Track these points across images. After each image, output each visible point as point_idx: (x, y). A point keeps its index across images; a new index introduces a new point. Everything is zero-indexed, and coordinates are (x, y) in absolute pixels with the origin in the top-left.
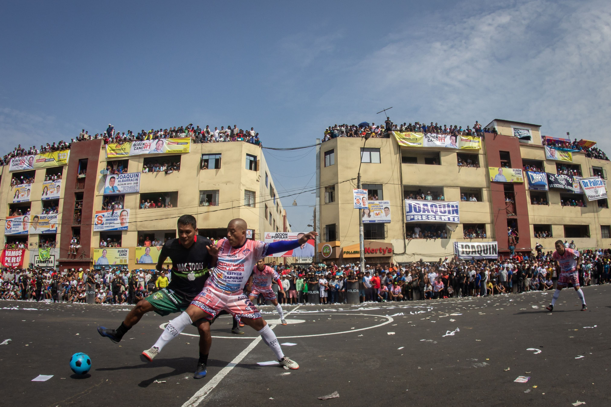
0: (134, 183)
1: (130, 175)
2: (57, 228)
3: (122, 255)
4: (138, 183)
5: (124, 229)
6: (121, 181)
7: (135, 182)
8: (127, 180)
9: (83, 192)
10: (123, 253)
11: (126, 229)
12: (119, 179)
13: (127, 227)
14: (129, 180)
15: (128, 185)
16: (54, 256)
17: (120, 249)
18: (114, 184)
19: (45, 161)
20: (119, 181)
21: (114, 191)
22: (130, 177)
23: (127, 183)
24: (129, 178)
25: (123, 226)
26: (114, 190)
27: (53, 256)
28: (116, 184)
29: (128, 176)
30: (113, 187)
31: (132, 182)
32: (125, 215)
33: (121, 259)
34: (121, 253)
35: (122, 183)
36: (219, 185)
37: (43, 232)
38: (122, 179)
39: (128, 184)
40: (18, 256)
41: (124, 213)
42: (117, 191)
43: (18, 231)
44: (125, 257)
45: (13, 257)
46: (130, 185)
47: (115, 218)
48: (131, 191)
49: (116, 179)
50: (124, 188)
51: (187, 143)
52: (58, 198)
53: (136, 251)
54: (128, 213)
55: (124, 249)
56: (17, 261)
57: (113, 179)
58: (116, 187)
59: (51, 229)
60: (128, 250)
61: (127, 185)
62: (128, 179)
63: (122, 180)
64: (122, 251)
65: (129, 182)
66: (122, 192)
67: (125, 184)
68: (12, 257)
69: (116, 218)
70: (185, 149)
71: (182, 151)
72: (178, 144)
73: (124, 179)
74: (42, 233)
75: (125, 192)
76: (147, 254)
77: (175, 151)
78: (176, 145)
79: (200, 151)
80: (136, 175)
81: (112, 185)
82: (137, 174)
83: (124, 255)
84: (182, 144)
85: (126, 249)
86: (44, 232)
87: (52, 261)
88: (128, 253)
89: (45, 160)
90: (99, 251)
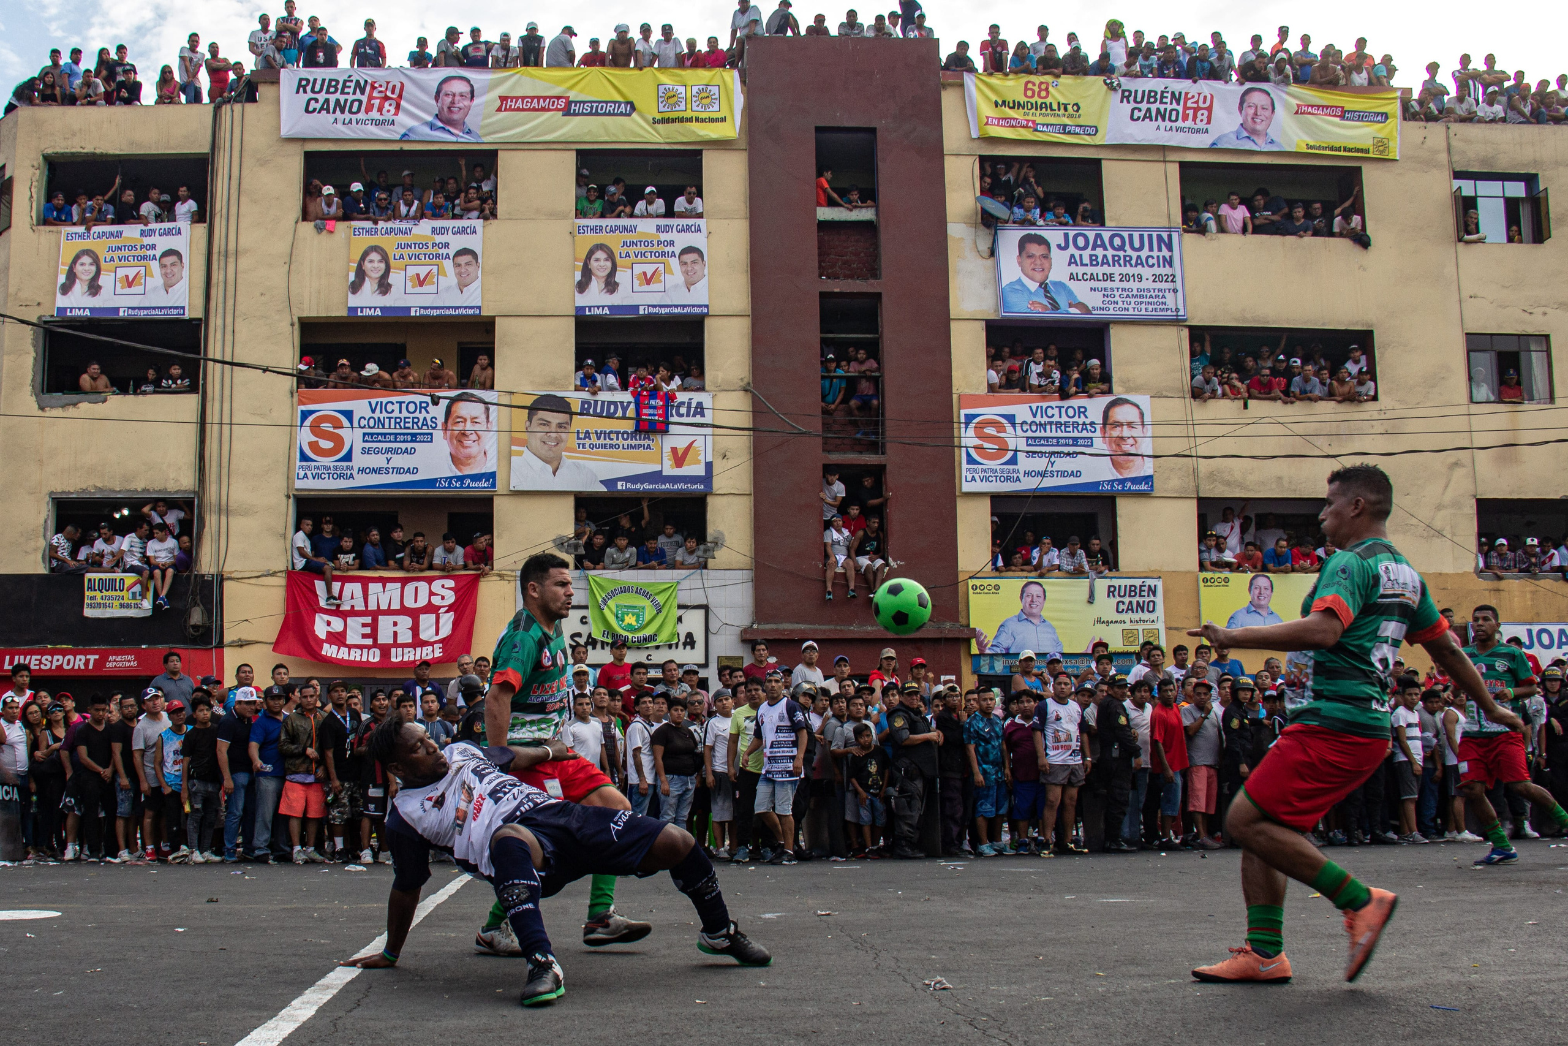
0: (1157, 278)
1: (1125, 235)
2: (709, 466)
3: (1130, 609)
4: (1178, 279)
5: (1134, 488)
6: (1086, 260)
7: (1157, 270)
8: (1116, 261)
9: (878, 296)
10: (1134, 600)
11: (1143, 487)
12: (1072, 249)
13: (1148, 479)
14: (1127, 261)
15: (1125, 285)
16: (706, 608)
17: (1116, 582)
18: (1045, 270)
19: (567, 112)
20: (1072, 261)
21: (1055, 306)
22: (1127, 247)
23: (1117, 270)
24: (1122, 248)
25: (1128, 474)
26: (1052, 299)
27: (702, 612)
28: (1059, 269)
29: (1117, 242)
30: (1044, 286)
31: (1146, 272)
32: (1130, 425)
33: (1128, 626)
34: (1127, 600)
35: (1089, 270)
36: (1545, 314)
37: (610, 483)
38: (1089, 251)
39: (1124, 278)
40: (431, 608)
41: (1122, 414)
42: (1070, 306)
43: (414, 471)
44: (1146, 616)
45: (389, 612)
46: (1134, 285)
47: (1076, 434)
48: (1144, 311)
49: (1054, 248)
50: (1107, 294)
51: (1385, 116)
52: (698, 310)
53: (1204, 590)
54: (1142, 415)
55: (1138, 582)
56: (423, 636)
57: (1035, 249)
58: (1060, 285)
59: (669, 469)
60: (1159, 584)
61: (1117, 284)
62: (1121, 254)
63: (1086, 254)
64: (1132, 591)
65: (1129, 270)
66: (1097, 315)
67: (1110, 277)
68: (376, 614)
69: (1084, 434)
70: (1382, 144)
71: (1367, 151)
72: (1342, 117)
73: (1099, 252)
74: (603, 489)
75: (1111, 312)
76: (1260, 606)
77: (1338, 149)
78: (1337, 120)
79: (1443, 157)
80: (1159, 237)
81: (1039, 276)
82: (1165, 235)
83: (1141, 607)
84: (1361, 116)
85: (1149, 582)
86: (620, 486)
87: (689, 635)
88: (1159, 599)
89: (562, 103)
90: (997, 587)
